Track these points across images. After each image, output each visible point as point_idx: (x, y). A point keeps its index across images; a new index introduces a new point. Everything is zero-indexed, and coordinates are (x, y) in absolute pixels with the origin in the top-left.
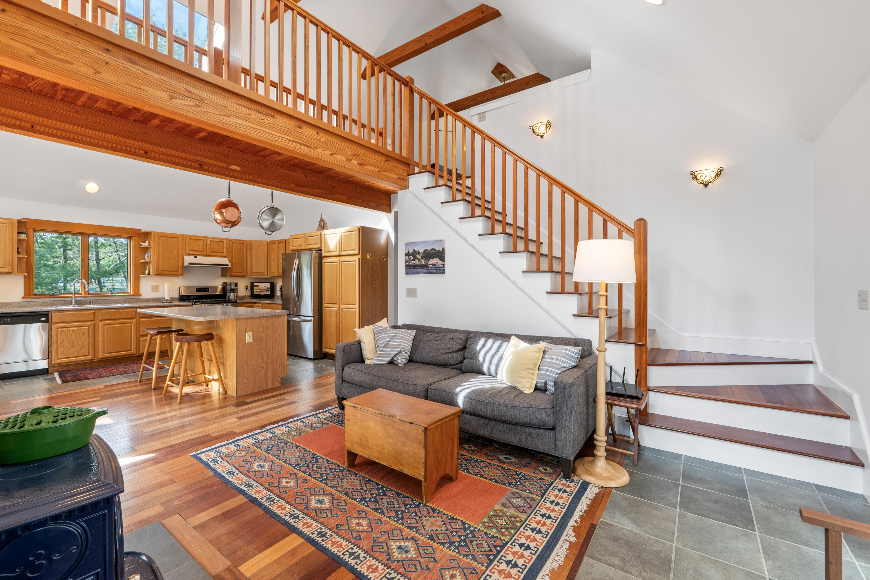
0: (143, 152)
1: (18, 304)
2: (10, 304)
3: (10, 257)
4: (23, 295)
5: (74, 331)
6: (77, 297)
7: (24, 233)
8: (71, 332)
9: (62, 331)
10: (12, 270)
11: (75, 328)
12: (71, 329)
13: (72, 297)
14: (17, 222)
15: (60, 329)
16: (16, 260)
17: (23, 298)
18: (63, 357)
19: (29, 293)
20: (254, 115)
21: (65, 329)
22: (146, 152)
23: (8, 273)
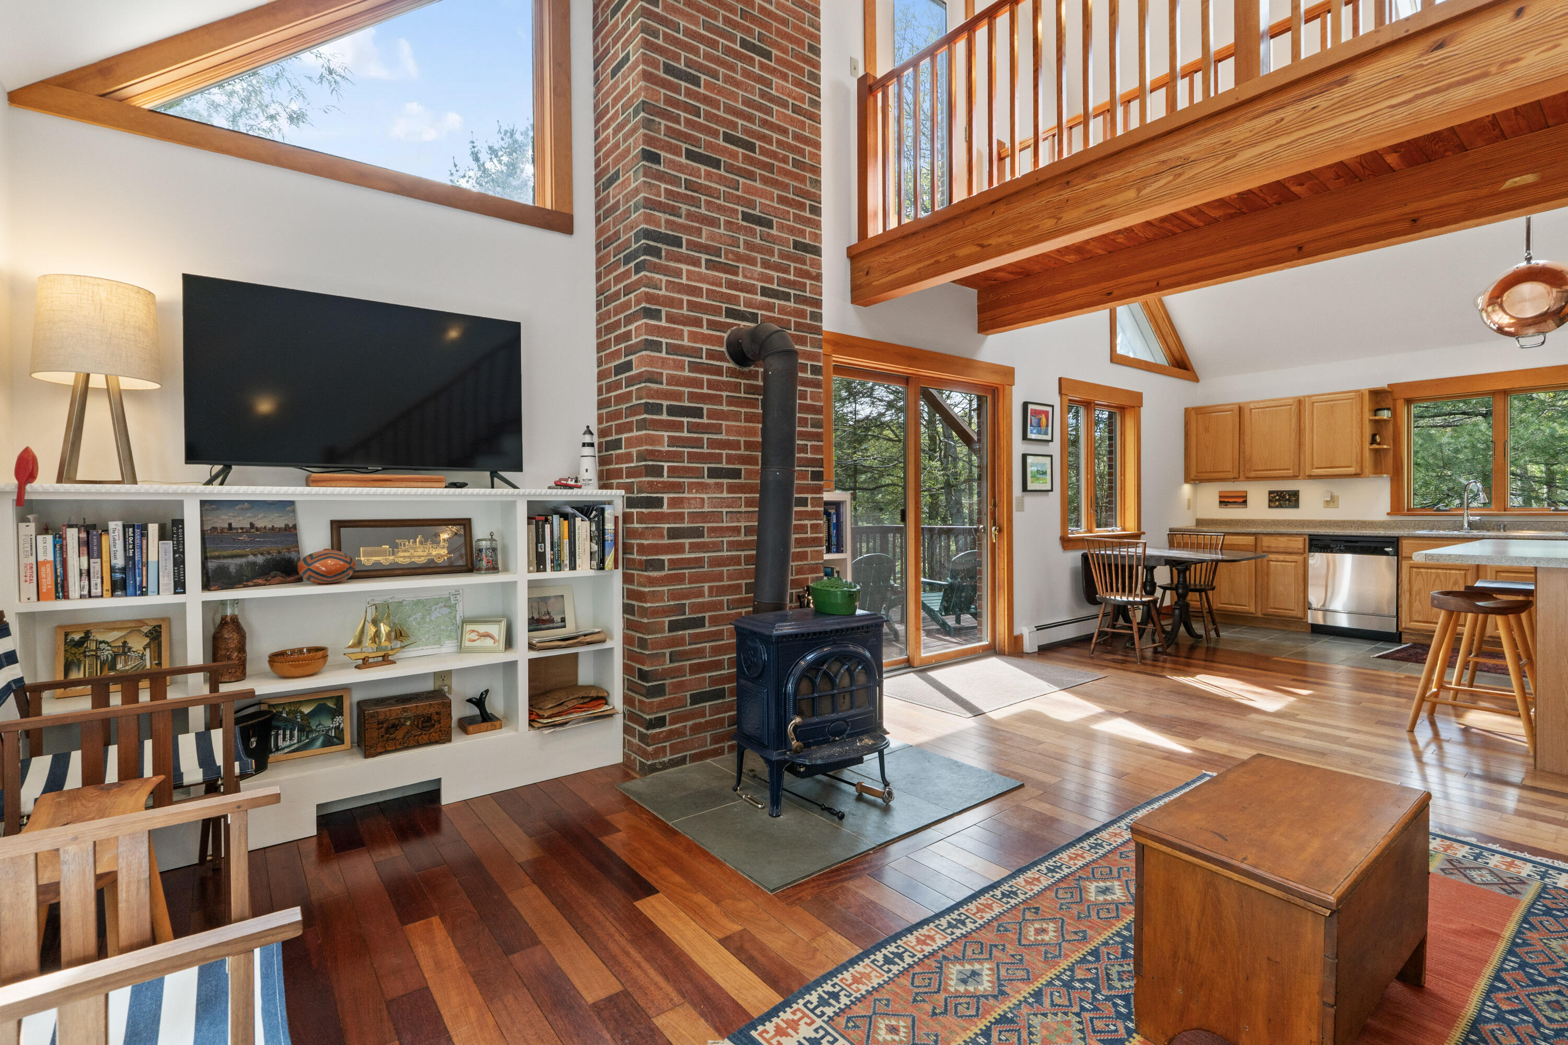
0: (1296, 250)
1: (1382, 525)
2: (1372, 525)
3: (1359, 451)
4: (1389, 511)
5: (1438, 575)
6: (1472, 515)
7: (1388, 409)
8: (1433, 577)
9: (1418, 574)
10: (1362, 469)
11: (1440, 571)
12: (1433, 571)
13: (1462, 515)
14: (1367, 393)
15: (1415, 570)
16: (1367, 455)
17: (1388, 514)
18: (1420, 619)
19: (1396, 507)
20: (1289, 113)
21: (1423, 570)
22: (1300, 248)
23: (1356, 475)
